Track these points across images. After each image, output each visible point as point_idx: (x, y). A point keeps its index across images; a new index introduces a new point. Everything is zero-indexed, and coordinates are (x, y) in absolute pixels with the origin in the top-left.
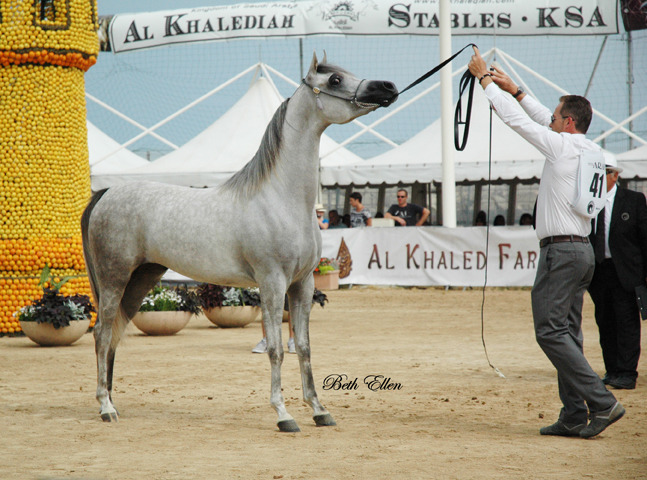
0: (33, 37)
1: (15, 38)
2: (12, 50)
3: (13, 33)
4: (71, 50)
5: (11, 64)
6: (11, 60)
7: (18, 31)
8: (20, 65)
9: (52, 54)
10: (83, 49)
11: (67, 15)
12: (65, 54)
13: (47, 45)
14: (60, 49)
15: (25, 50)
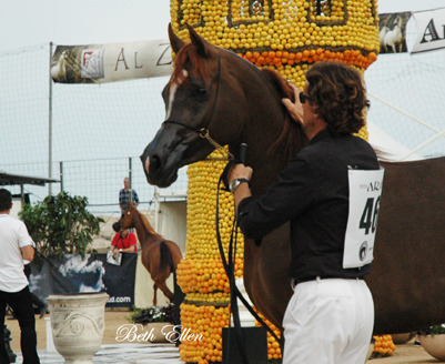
0: (308, 34)
1: (288, 36)
2: (285, 49)
3: (285, 31)
4: (349, 47)
5: (284, 64)
6: (284, 60)
7: (292, 29)
8: (294, 66)
9: (328, 52)
10: (362, 46)
11: (344, 9)
12: (342, 51)
13: (323, 43)
14: (337, 46)
15: (299, 49)
